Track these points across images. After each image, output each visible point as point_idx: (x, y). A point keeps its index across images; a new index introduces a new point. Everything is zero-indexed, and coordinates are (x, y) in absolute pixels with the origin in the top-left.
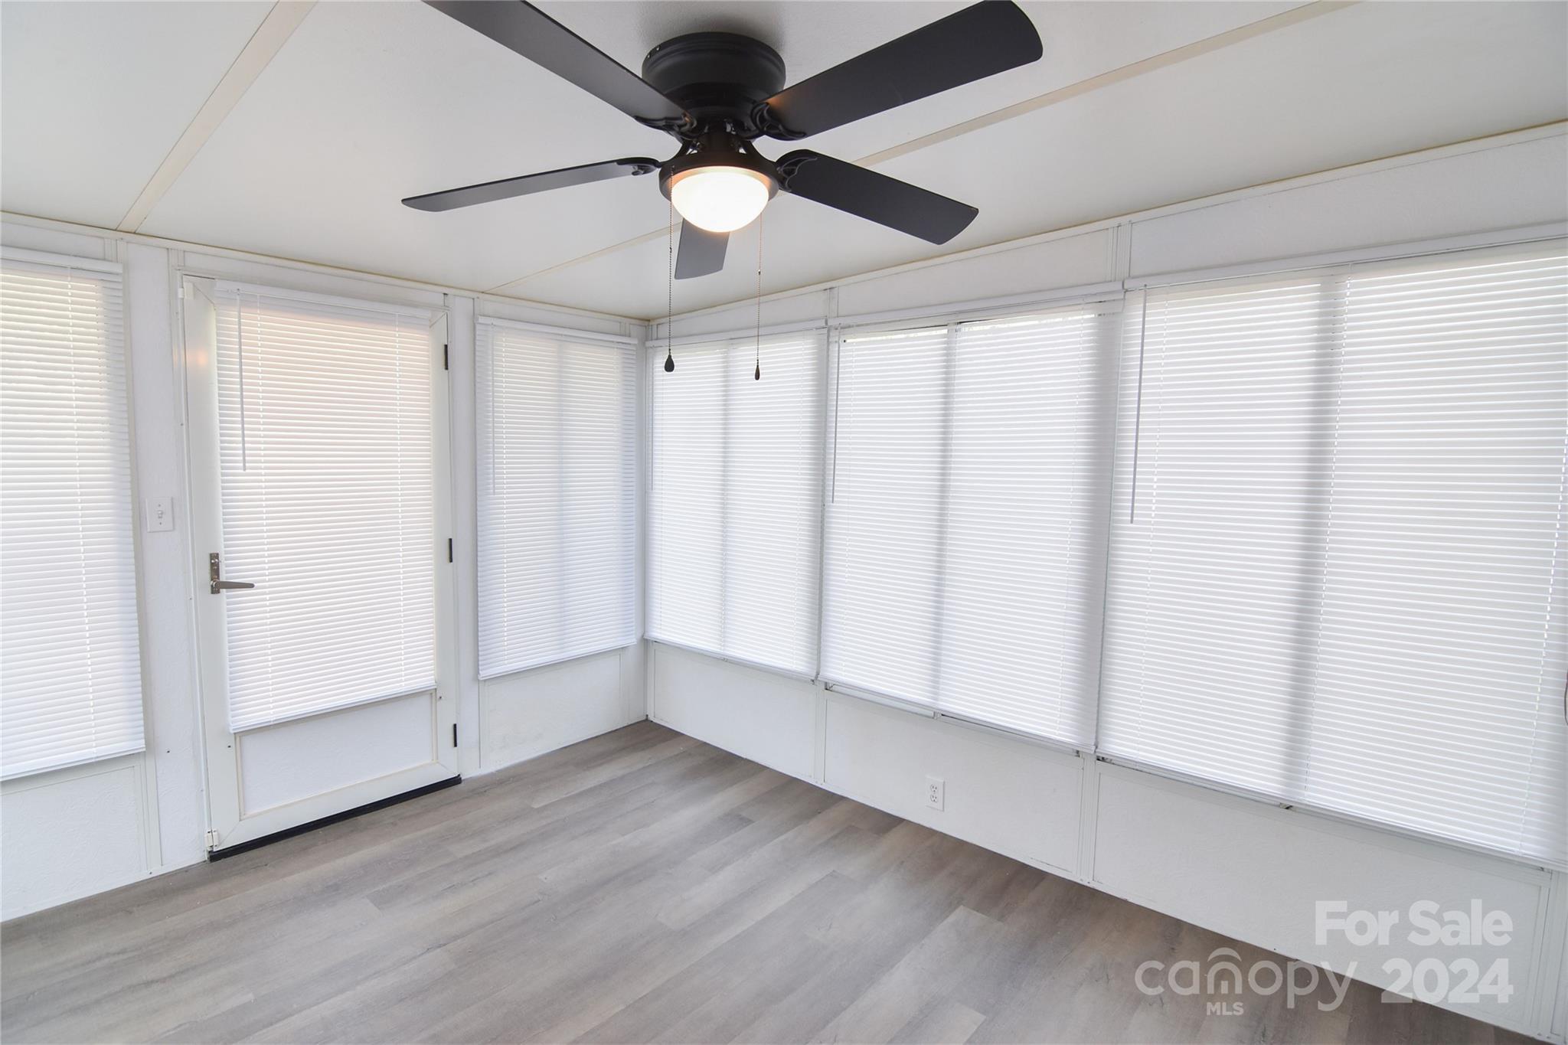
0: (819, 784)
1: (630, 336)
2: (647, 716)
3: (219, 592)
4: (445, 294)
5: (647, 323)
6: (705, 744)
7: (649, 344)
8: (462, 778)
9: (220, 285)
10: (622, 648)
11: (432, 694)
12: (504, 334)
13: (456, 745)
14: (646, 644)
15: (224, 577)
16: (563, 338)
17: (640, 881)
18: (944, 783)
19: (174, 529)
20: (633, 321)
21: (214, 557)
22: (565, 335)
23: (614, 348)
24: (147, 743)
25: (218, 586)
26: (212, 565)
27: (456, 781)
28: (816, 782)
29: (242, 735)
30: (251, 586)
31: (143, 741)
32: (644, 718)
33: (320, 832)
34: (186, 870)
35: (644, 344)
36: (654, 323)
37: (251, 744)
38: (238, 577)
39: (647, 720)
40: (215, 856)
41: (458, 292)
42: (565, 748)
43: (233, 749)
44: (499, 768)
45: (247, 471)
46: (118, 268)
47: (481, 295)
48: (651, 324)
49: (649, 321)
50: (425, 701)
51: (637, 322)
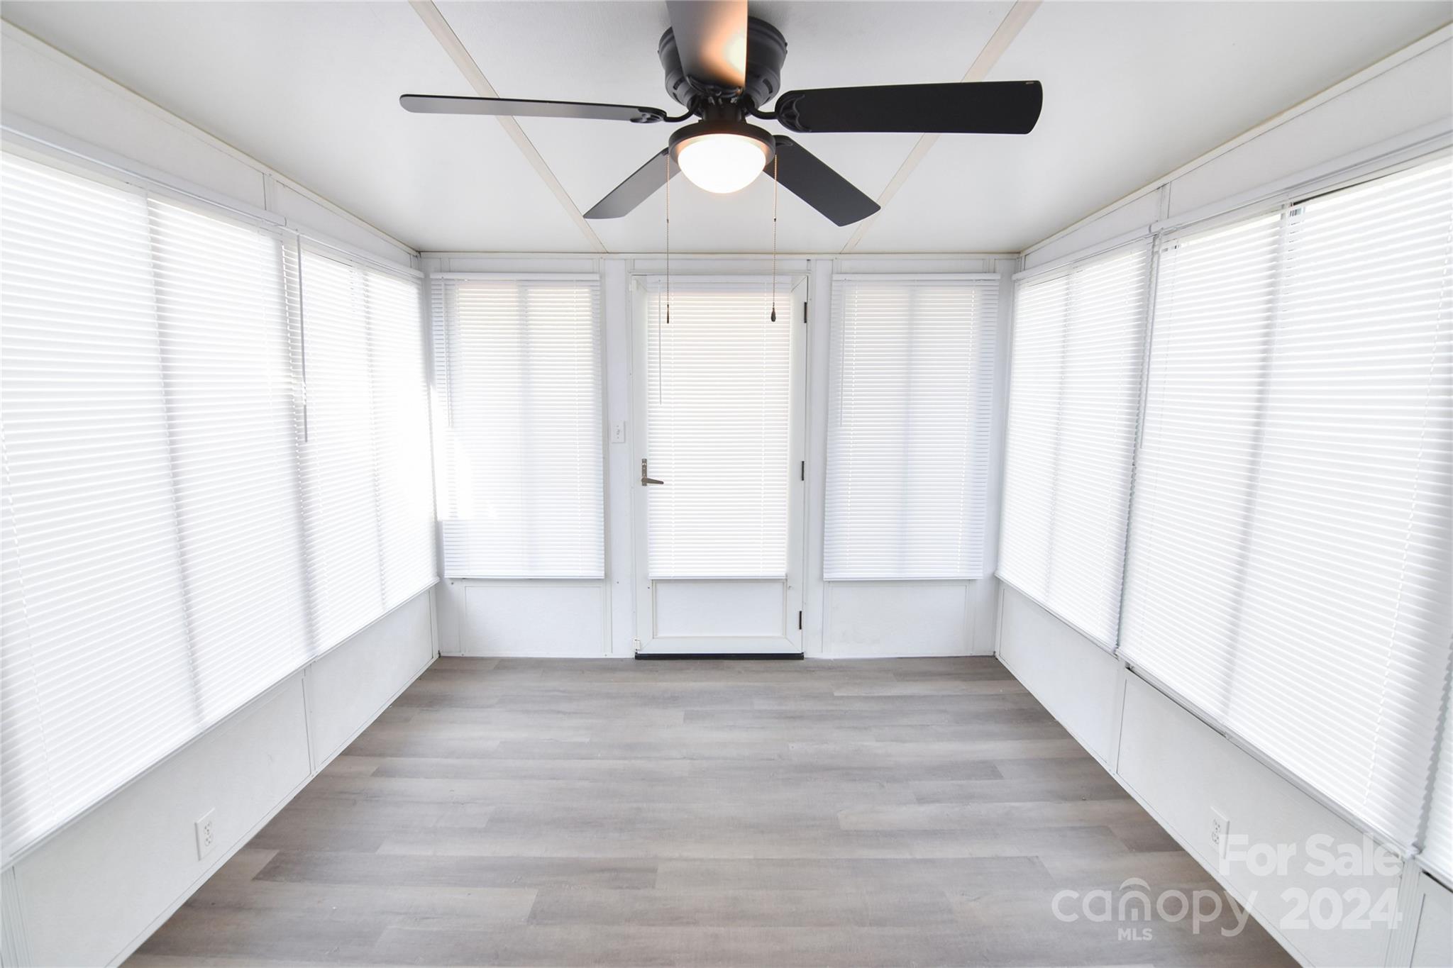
0: (1112, 773)
1: (994, 272)
2: (995, 652)
3: (646, 485)
4: (808, 260)
5: (1016, 256)
6: (1030, 694)
7: (1015, 277)
8: (805, 656)
9: (650, 279)
10: (969, 580)
11: (784, 582)
12: (857, 287)
13: (800, 628)
14: (997, 582)
15: (650, 476)
16: (916, 283)
17: (855, 780)
18: (1229, 822)
19: (625, 442)
20: (997, 256)
21: (645, 461)
22: (918, 281)
23: (972, 286)
24: (606, 574)
25: (646, 481)
26: (643, 466)
27: (799, 657)
28: (1110, 770)
29: (657, 582)
30: (662, 483)
31: (603, 572)
32: (992, 654)
33: (698, 662)
34: (622, 660)
35: (1011, 277)
36: (1023, 255)
37: (662, 589)
38: (658, 476)
39: (994, 656)
40: (639, 657)
41: (816, 256)
42: (902, 658)
43: (650, 590)
44: (837, 657)
45: (662, 405)
46: (596, 277)
47: (838, 256)
48: (1021, 255)
49: (1019, 253)
50: (779, 587)
51: (1005, 256)
